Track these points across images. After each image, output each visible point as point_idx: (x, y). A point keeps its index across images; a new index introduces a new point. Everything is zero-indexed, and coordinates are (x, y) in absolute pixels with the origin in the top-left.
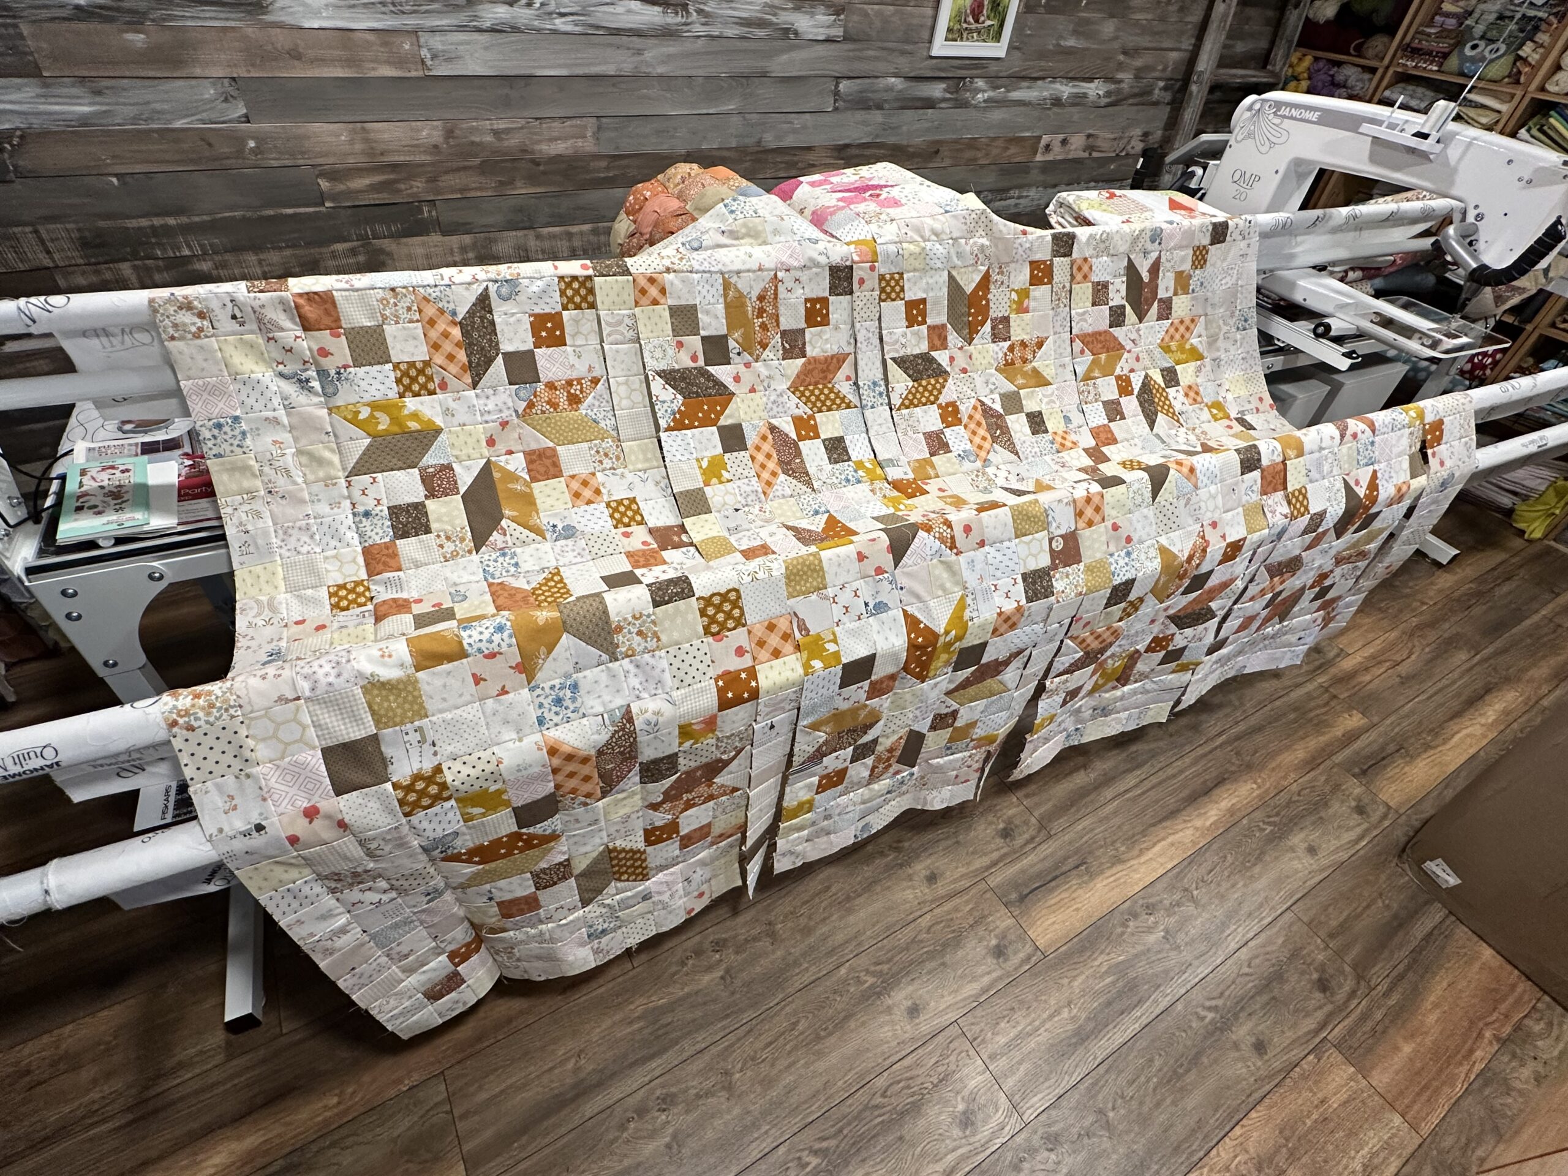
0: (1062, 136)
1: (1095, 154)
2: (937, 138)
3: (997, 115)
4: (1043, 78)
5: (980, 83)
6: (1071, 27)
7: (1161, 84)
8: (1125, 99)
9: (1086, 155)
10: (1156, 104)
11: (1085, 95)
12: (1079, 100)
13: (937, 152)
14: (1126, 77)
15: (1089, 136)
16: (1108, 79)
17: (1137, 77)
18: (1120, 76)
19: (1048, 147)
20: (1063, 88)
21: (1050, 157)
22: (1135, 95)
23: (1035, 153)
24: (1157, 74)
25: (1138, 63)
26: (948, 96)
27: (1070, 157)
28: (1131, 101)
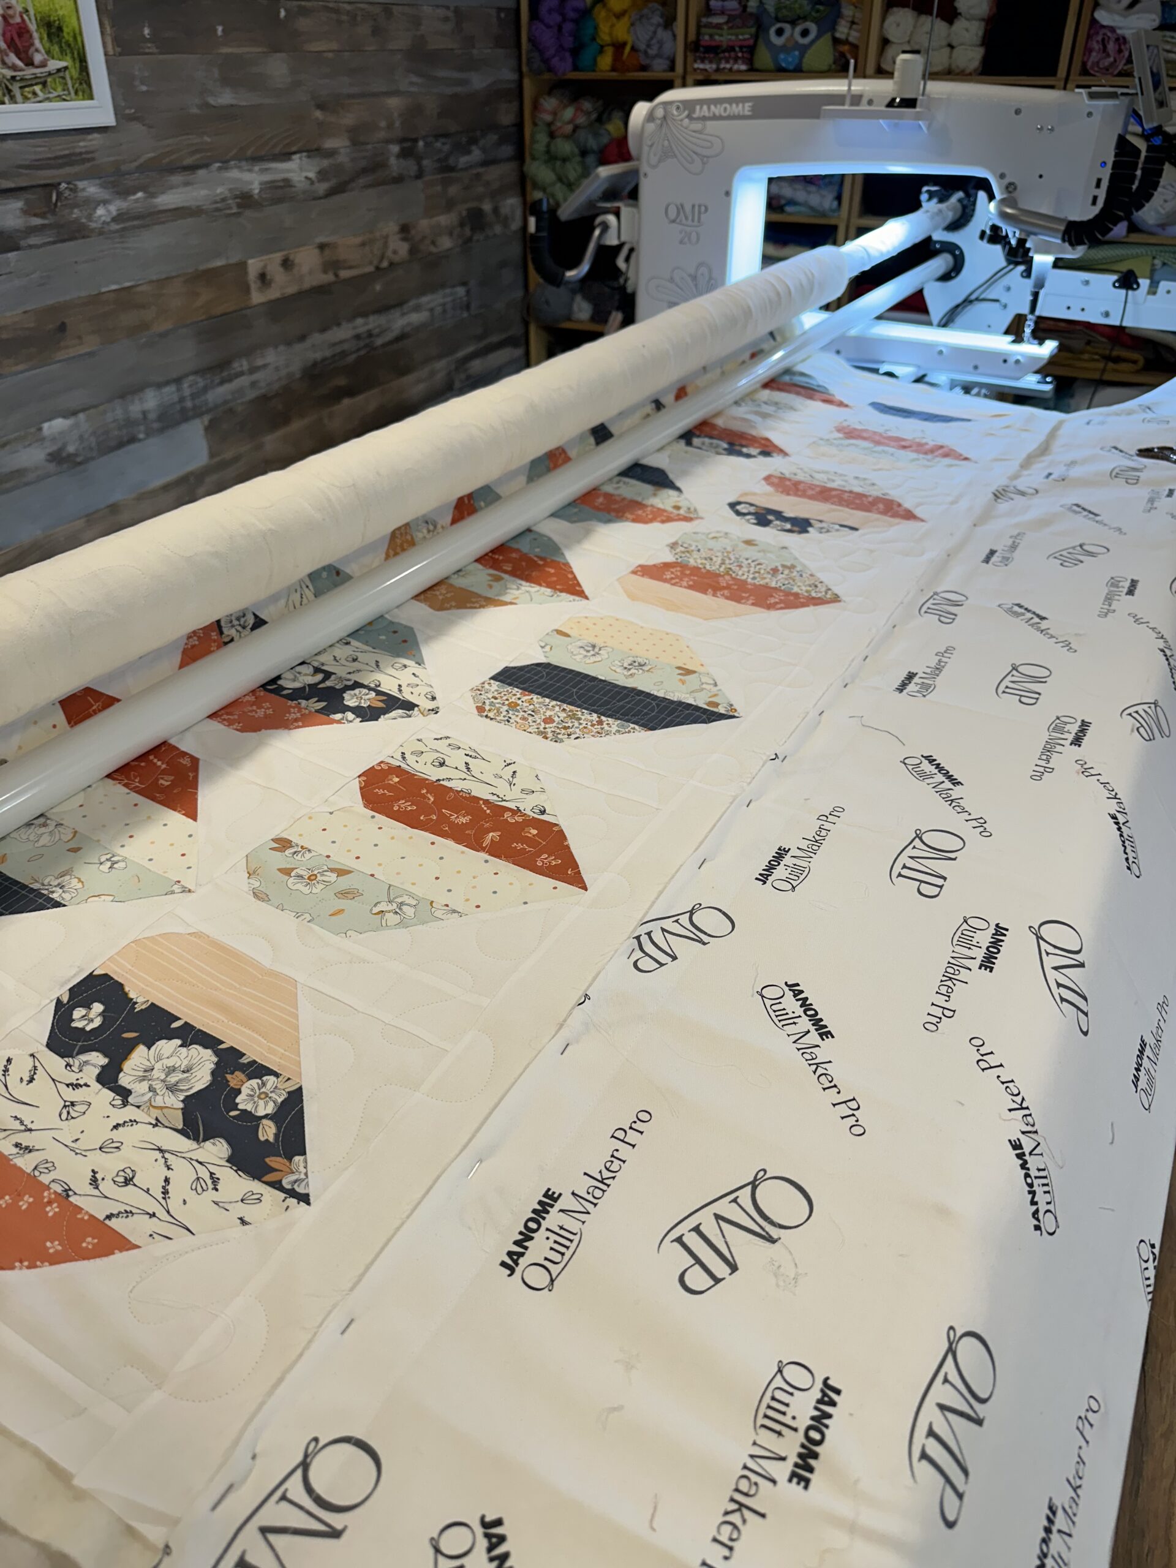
0: (278, 257)
1: (344, 274)
2: (50, 302)
3: (150, 241)
4: (206, 166)
5: (91, 189)
6: (216, 73)
7: (395, 149)
8: (352, 180)
9: (330, 277)
10: (399, 180)
11: (287, 183)
12: (281, 191)
13: (62, 328)
14: (337, 143)
15: (322, 247)
16: (314, 152)
17: (355, 143)
18: (329, 144)
19: (263, 277)
20: (246, 176)
21: (273, 294)
22: (365, 171)
23: (247, 290)
24: (382, 135)
25: (349, 119)
26: (37, 221)
27: (307, 284)
28: (362, 181)
